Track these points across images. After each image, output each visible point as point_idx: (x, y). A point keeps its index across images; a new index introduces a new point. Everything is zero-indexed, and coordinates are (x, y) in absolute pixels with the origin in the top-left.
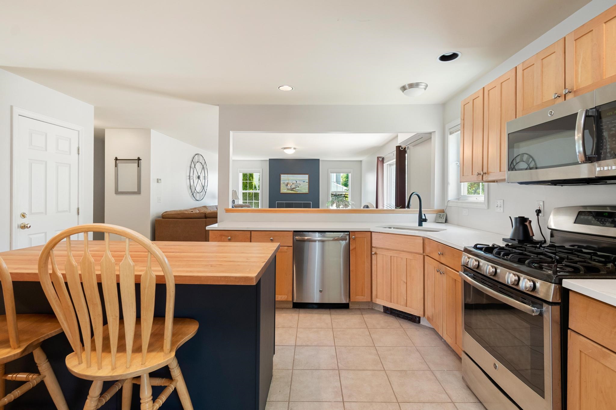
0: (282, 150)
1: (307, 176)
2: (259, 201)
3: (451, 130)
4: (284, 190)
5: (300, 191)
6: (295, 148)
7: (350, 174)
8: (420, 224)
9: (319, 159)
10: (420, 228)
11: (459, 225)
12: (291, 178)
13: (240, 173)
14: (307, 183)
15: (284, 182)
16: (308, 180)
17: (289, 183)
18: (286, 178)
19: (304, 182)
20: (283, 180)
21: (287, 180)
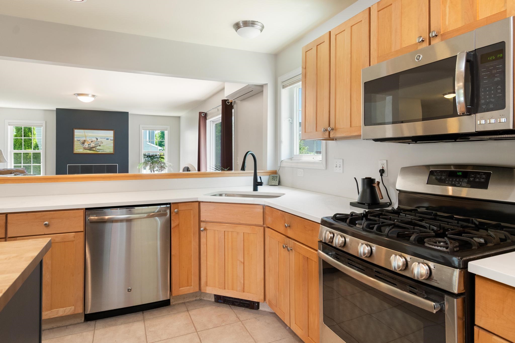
0: (75, 96)
1: (112, 132)
2: (41, 164)
3: (284, 84)
4: (78, 149)
5: (102, 151)
6: (93, 96)
7: (167, 131)
8: (255, 189)
9: (128, 113)
10: (255, 193)
11: (293, 187)
12: (90, 134)
13: (9, 127)
14: (112, 141)
15: (79, 139)
16: (113, 138)
17: (87, 141)
18: (82, 134)
19: (107, 139)
20: (78, 136)
21: (83, 137)
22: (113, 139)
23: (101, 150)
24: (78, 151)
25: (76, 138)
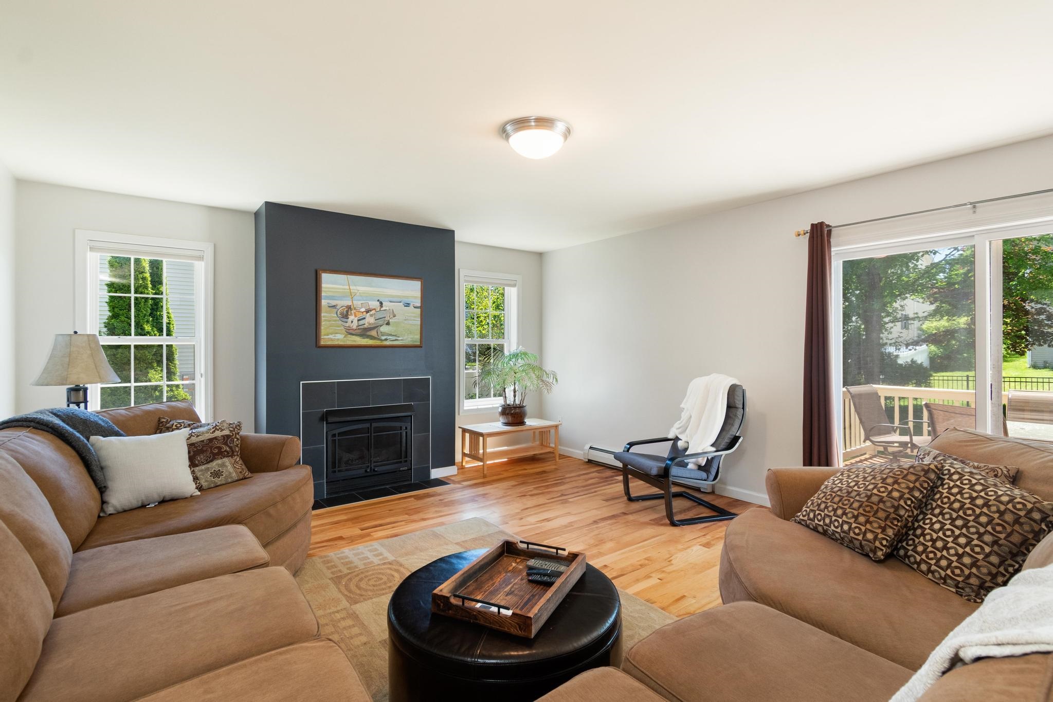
1: (417, 285)
4: (332, 332)
5: (394, 338)
7: (515, 289)
9: (454, 230)
12: (362, 289)
13: (89, 256)
14: (419, 311)
15: (333, 303)
16: (419, 301)
17: (355, 309)
18: (341, 287)
19: (406, 304)
20: (331, 294)
21: (344, 297)
22: (419, 305)
23: (391, 335)
24: (332, 340)
25: (325, 299)
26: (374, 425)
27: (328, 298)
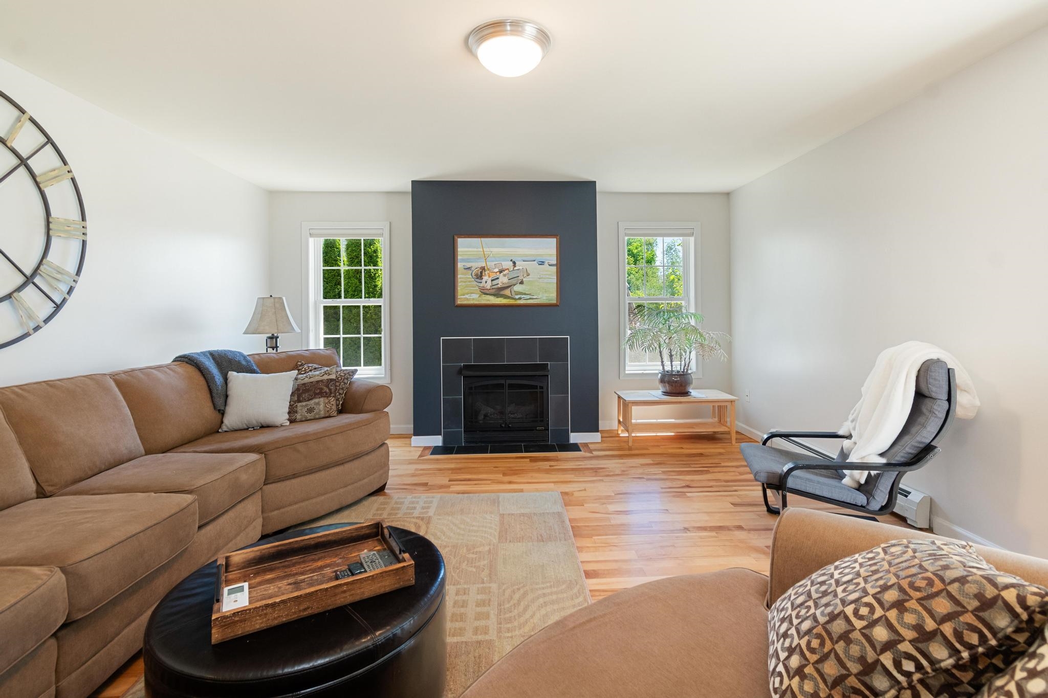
1: (552, 242)
2: (382, 335)
5: (528, 297)
9: (595, 182)
13: (311, 240)
14: (554, 269)
15: (468, 265)
16: (555, 258)
17: (488, 270)
18: (476, 249)
19: (540, 263)
20: (465, 257)
21: (478, 259)
22: (554, 262)
24: (467, 299)
25: (461, 262)
26: (509, 382)
27: (463, 260)
